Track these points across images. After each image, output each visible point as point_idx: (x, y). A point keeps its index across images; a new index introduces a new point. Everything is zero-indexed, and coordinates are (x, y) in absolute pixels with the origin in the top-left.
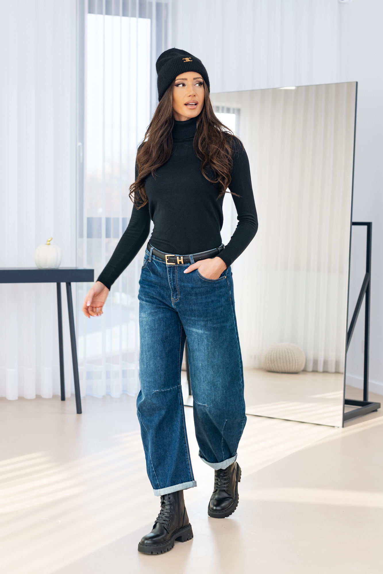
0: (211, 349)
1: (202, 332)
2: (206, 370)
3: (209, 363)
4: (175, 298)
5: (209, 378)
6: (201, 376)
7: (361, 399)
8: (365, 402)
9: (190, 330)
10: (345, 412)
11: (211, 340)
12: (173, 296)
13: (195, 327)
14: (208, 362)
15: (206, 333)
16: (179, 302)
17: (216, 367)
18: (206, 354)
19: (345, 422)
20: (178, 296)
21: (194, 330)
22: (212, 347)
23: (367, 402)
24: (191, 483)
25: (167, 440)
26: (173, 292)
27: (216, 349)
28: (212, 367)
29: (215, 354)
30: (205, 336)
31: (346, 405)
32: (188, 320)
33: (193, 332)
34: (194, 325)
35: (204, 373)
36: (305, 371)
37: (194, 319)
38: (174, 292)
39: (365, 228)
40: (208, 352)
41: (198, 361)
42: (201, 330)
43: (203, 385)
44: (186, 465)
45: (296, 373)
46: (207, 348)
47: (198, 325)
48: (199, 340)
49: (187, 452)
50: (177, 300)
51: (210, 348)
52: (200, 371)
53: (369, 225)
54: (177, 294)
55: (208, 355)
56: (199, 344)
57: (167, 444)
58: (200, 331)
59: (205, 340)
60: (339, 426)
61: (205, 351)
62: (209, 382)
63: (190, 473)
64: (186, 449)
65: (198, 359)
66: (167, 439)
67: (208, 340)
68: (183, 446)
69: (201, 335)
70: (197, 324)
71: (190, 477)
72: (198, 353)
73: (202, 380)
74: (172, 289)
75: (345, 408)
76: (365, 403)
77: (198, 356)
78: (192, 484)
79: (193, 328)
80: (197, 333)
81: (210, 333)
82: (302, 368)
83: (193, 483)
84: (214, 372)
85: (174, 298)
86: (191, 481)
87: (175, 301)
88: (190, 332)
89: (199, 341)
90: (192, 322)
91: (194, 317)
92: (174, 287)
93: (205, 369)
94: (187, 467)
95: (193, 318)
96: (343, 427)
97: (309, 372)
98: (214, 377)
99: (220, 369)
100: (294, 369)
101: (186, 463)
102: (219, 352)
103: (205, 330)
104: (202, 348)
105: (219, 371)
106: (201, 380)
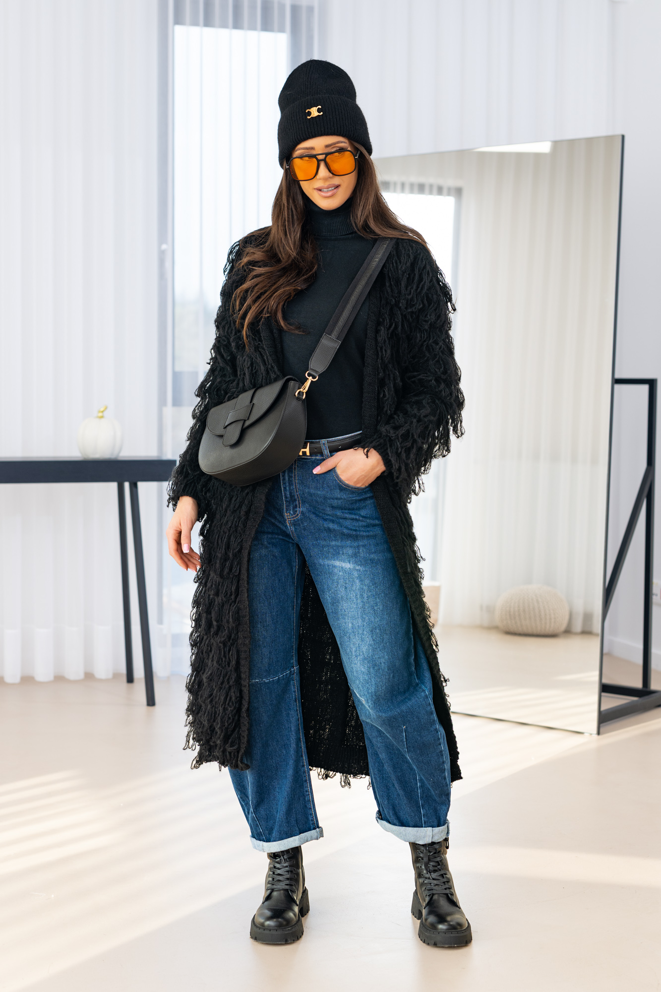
0: (367, 597)
1: (352, 567)
2: (360, 636)
3: (365, 623)
4: (292, 512)
5: (364, 650)
6: (352, 646)
7: (638, 684)
8: (645, 689)
9: (328, 566)
10: (603, 708)
11: (367, 582)
12: (287, 510)
13: (337, 558)
14: (364, 621)
15: (357, 568)
16: (301, 519)
17: (378, 631)
18: (360, 605)
19: (601, 725)
20: (298, 509)
21: (337, 563)
22: (369, 594)
23: (648, 690)
24: (313, 833)
25: (274, 761)
26: (288, 504)
27: (378, 600)
28: (372, 631)
29: (376, 608)
30: (356, 574)
31: (603, 694)
32: (323, 546)
33: (335, 567)
34: (336, 555)
35: (356, 640)
36: (568, 632)
37: (336, 545)
38: (290, 503)
39: (646, 388)
40: (362, 602)
41: (346, 618)
42: (348, 564)
43: (355, 664)
44: (305, 802)
45: (553, 636)
46: (361, 595)
47: (343, 554)
48: (346, 581)
49: (306, 781)
50: (295, 517)
51: (365, 596)
52: (350, 637)
53: (651, 383)
54: (296, 505)
55: (363, 607)
56: (346, 588)
57: (274, 767)
58: (348, 566)
59: (357, 581)
60: (591, 732)
61: (357, 599)
62: (365, 659)
63: (311, 814)
64: (304, 776)
65: (345, 615)
66: (273, 758)
67: (361, 581)
68: (300, 770)
69: (349, 573)
70: (341, 552)
71: (311, 822)
72: (346, 605)
73: (354, 654)
74: (286, 497)
75: (603, 699)
76: (644, 692)
77: (346, 610)
78: (316, 834)
79: (334, 560)
80: (342, 568)
81: (364, 569)
82: (563, 627)
83: (317, 832)
84: (374, 640)
85: (290, 513)
86: (314, 829)
87: (293, 518)
88: (329, 569)
89: (346, 583)
90: (331, 550)
91: (335, 540)
92: (291, 493)
93: (358, 634)
94: (306, 806)
95: (333, 543)
96: (598, 733)
97: (576, 634)
98: (374, 650)
99: (385, 636)
100: (549, 629)
101: (304, 799)
102: (384, 605)
103: (356, 563)
104: (352, 595)
105: (383, 639)
106: (352, 653)
